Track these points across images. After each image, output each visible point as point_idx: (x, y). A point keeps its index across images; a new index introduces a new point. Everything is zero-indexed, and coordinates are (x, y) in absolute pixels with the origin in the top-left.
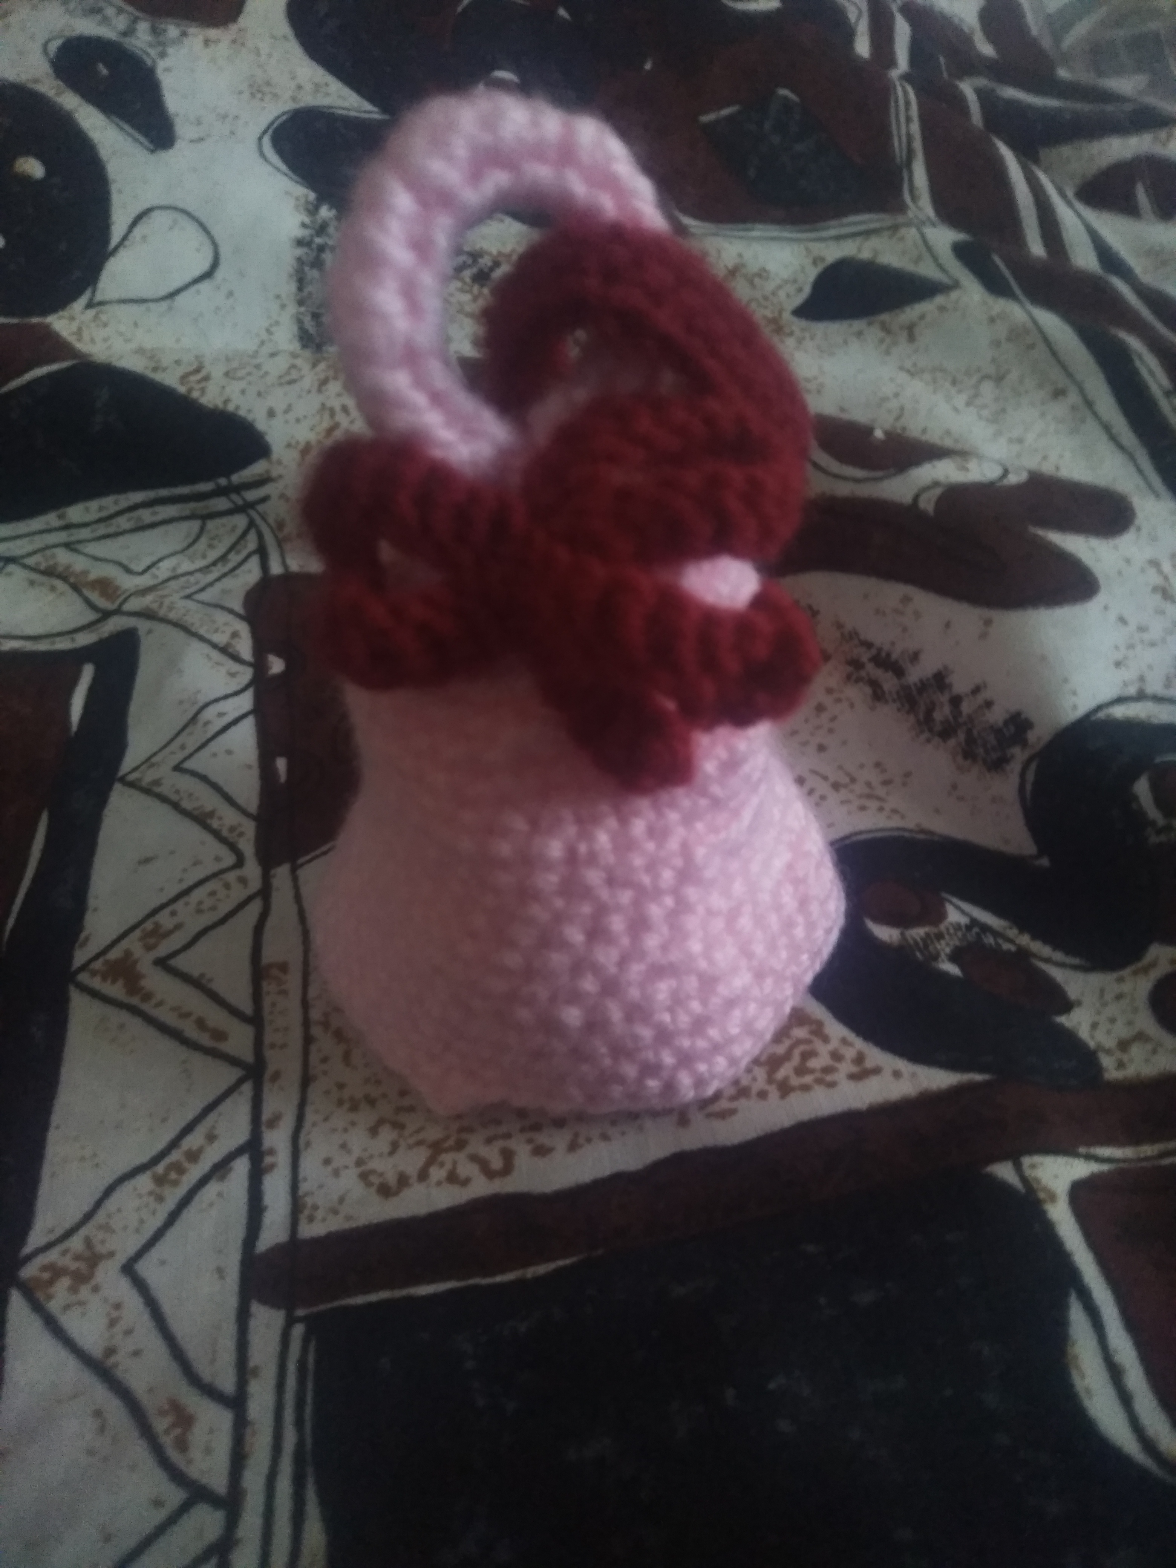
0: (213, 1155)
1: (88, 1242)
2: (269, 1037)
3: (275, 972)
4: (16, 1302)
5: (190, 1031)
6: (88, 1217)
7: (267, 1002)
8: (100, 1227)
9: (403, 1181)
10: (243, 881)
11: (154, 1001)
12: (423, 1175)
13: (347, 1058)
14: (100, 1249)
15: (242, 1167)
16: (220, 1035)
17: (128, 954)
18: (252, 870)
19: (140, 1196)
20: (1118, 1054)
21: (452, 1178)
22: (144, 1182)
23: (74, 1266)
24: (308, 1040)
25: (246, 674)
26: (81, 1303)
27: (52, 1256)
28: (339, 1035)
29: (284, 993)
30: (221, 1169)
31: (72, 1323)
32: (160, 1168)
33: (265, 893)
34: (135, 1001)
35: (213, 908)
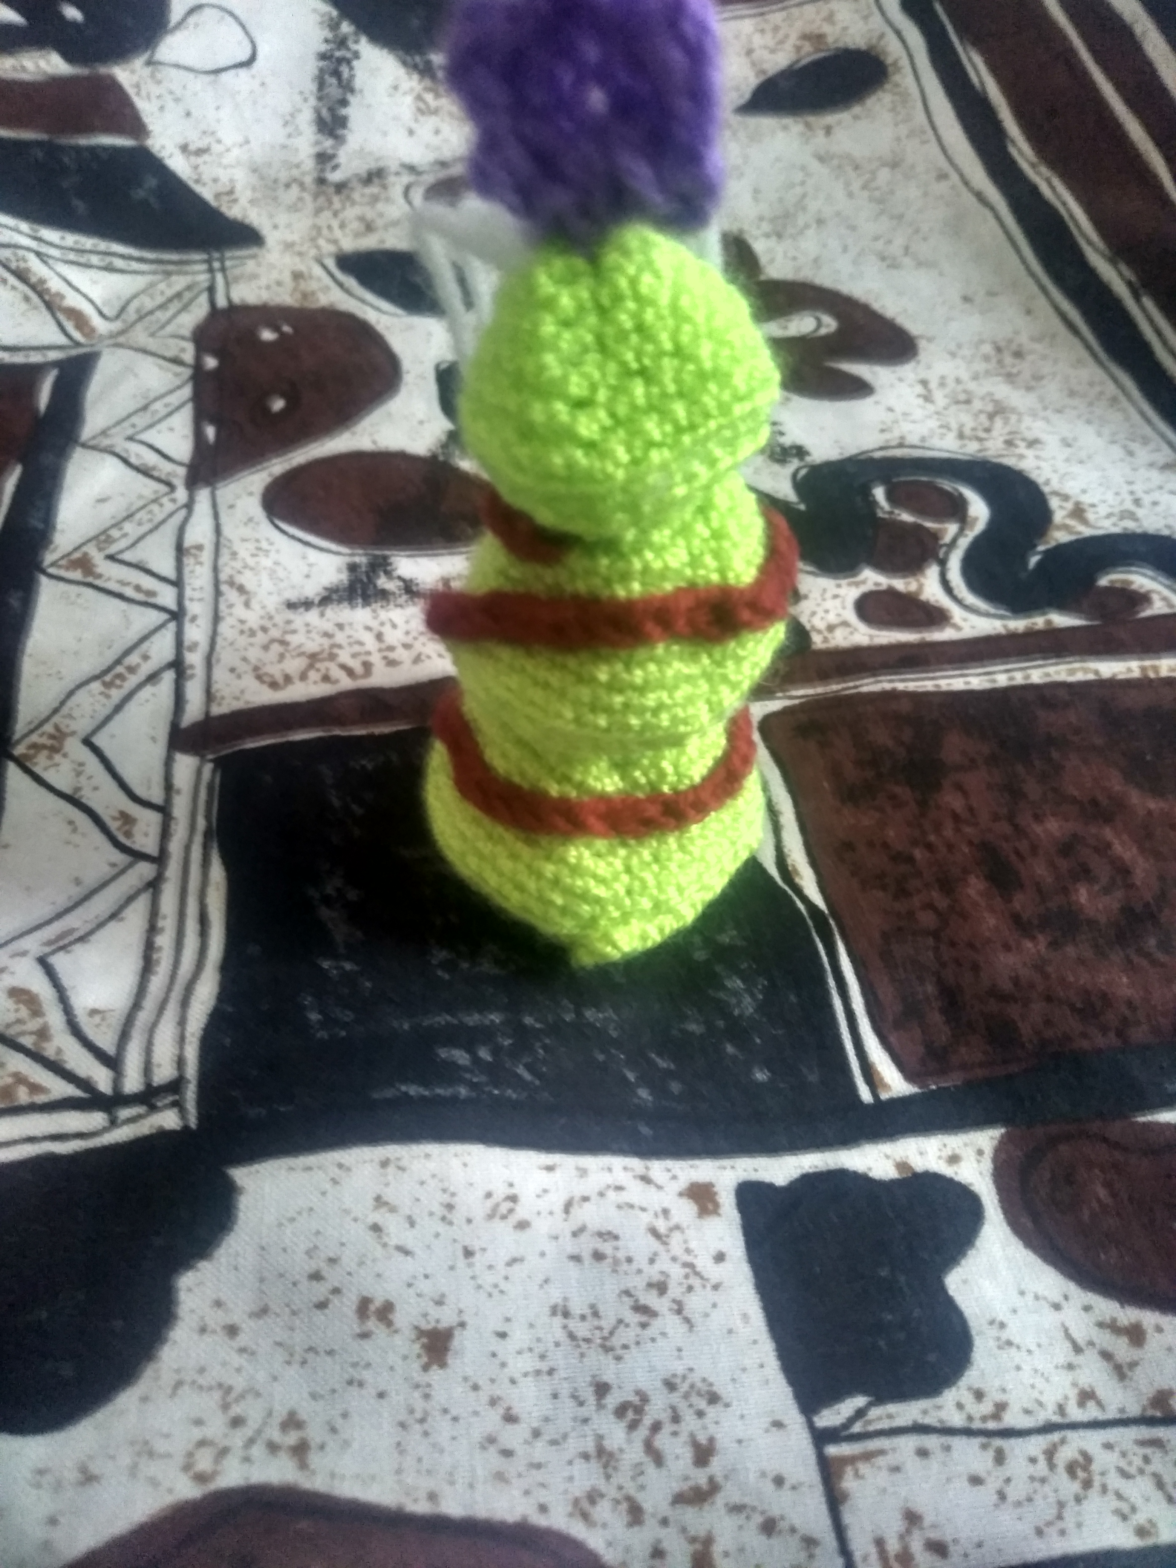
0: (146, 669)
1: (57, 727)
2: (188, 592)
3: (193, 551)
4: (13, 771)
5: (129, 592)
6: (56, 711)
7: (186, 571)
8: (64, 717)
9: (288, 679)
10: (174, 501)
11: (104, 579)
12: (303, 677)
13: (247, 604)
14: (64, 729)
15: (169, 677)
16: (151, 593)
17: (86, 554)
18: (181, 494)
19: (93, 696)
20: (826, 634)
21: (326, 678)
22: (96, 686)
23: (49, 742)
24: (218, 593)
25: (187, 372)
26: (57, 765)
27: (34, 738)
28: (241, 589)
29: (201, 563)
30: (153, 678)
31: (50, 776)
32: (108, 678)
33: (189, 506)
34: (90, 579)
35: (150, 520)
